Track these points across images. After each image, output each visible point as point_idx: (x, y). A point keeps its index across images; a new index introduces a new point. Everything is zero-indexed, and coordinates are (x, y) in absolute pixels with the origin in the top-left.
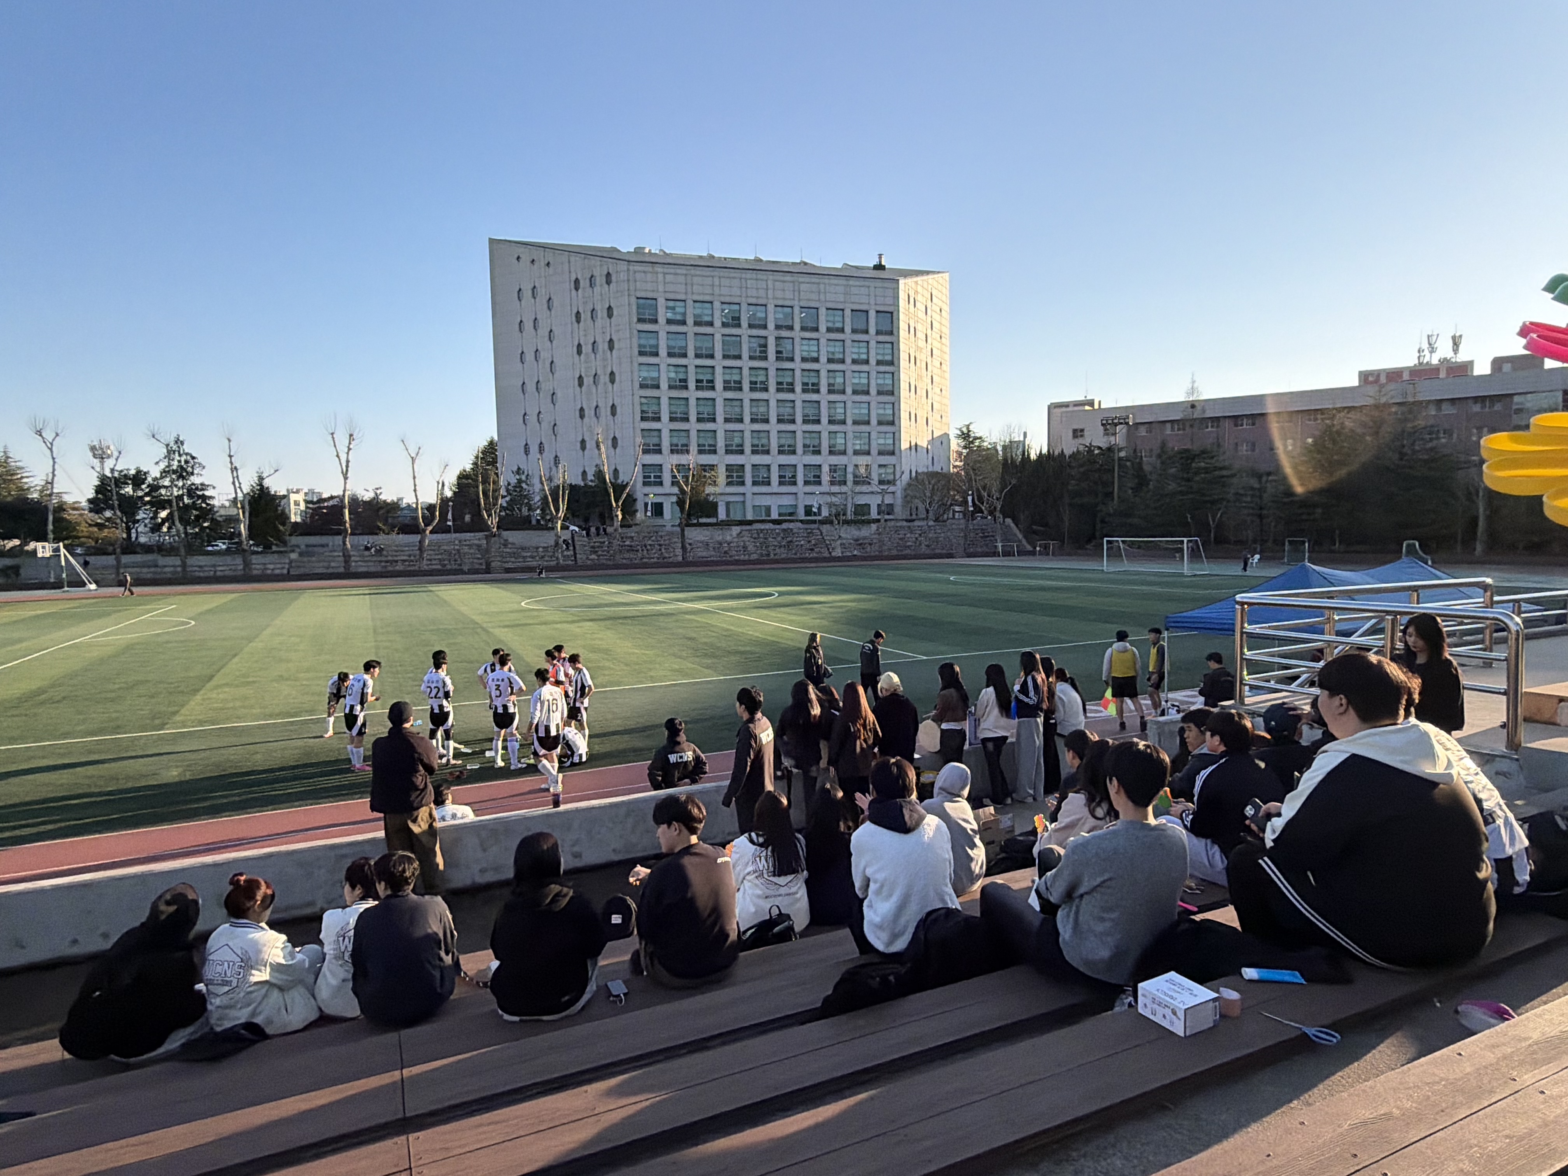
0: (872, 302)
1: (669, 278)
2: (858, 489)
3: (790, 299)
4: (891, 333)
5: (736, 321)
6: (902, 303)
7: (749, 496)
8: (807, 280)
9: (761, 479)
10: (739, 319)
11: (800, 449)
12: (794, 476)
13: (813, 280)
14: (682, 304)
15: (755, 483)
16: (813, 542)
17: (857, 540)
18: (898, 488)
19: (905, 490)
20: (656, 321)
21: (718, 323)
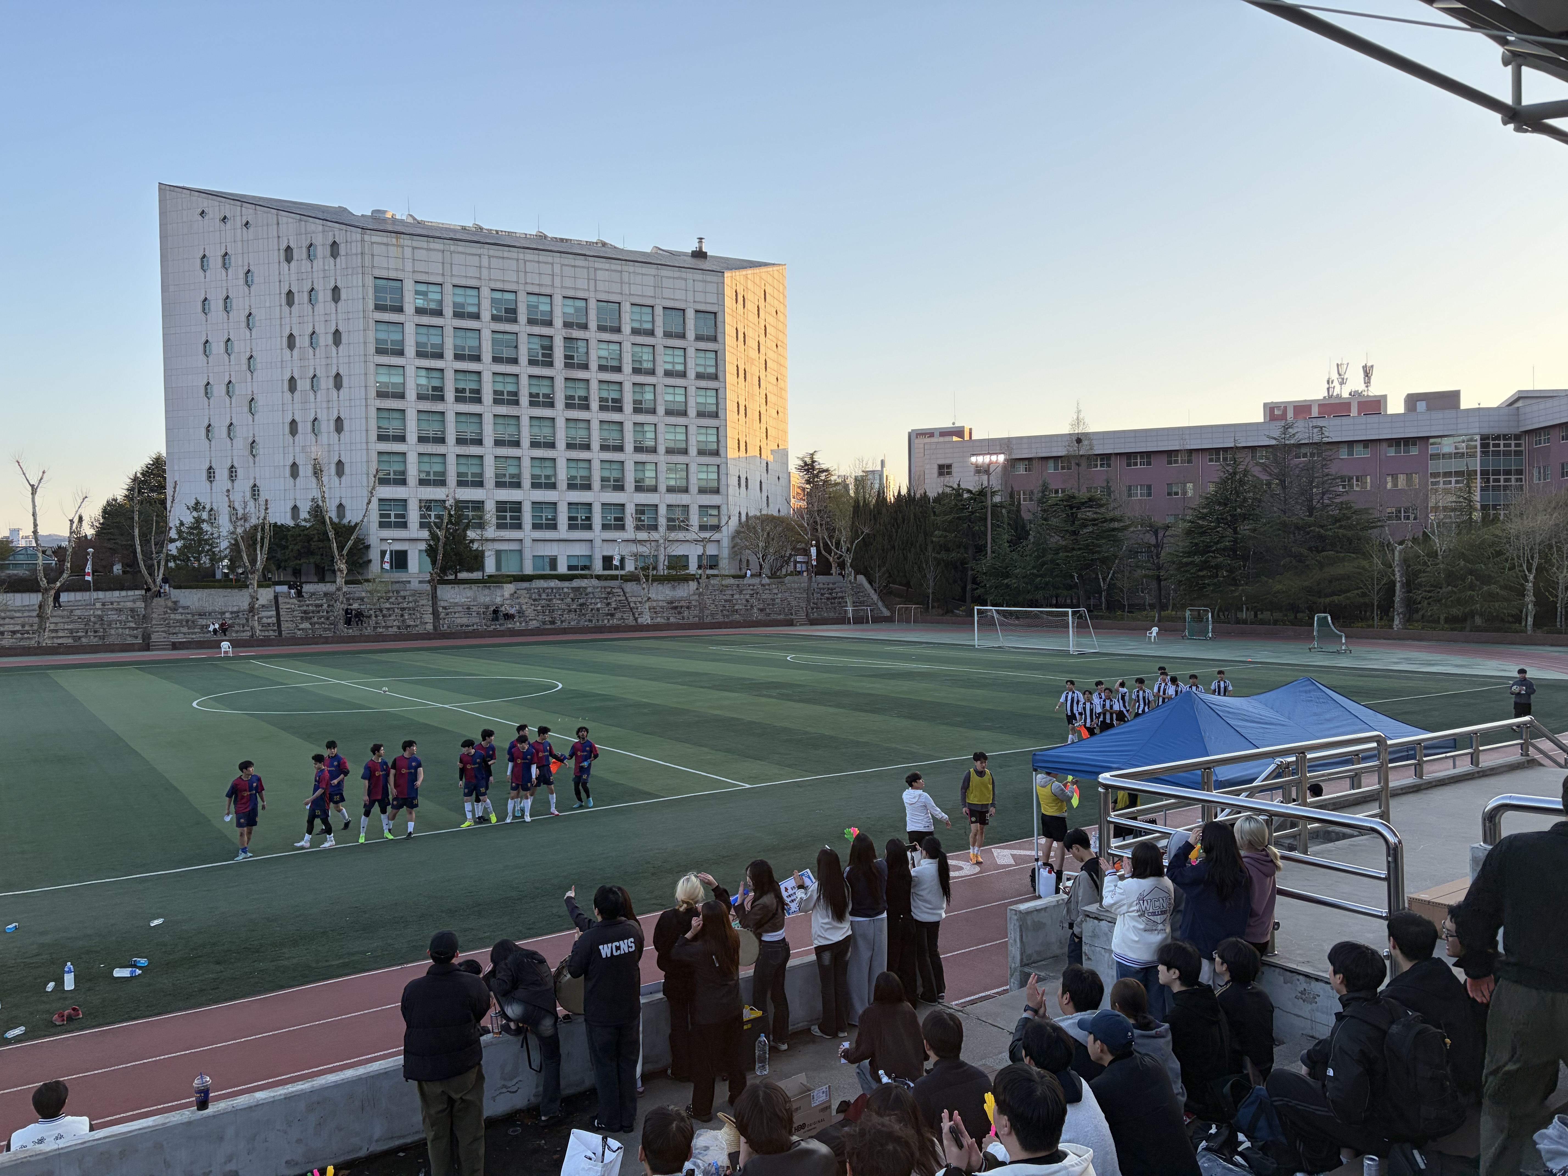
0: (690, 298)
1: (421, 254)
2: (673, 535)
3: (584, 290)
4: (714, 339)
5: (511, 315)
6: (729, 302)
7: (528, 543)
8: (607, 266)
9: (544, 522)
10: (514, 311)
11: (596, 484)
12: (588, 518)
13: (613, 267)
14: (438, 289)
15: (536, 527)
16: (613, 605)
17: (672, 602)
18: (725, 535)
19: (733, 538)
20: (400, 310)
21: (486, 315)
